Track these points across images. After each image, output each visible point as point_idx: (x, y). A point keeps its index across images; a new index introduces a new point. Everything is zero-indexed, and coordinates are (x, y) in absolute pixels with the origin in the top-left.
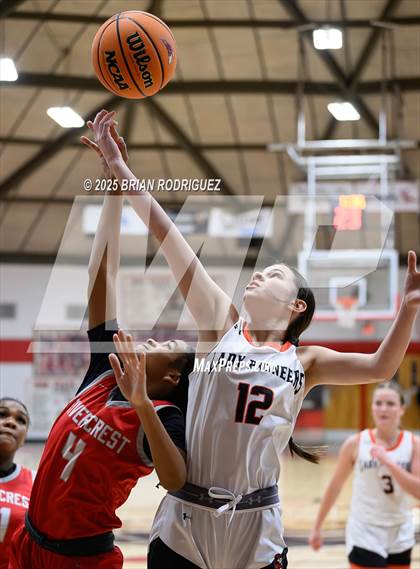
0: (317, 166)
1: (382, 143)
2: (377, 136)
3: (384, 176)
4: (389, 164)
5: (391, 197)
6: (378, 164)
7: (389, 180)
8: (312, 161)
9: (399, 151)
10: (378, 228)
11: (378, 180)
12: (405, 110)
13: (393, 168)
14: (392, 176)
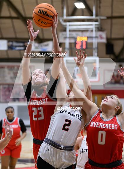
0: (70, 25)
1: (94, 17)
2: (92, 15)
3: (94, 29)
4: (96, 25)
5: (96, 37)
6: (92, 25)
7: (95, 31)
8: (68, 24)
9: (99, 20)
10: (92, 49)
11: (92, 31)
12: (101, 5)
13: (97, 26)
14: (97, 29)
